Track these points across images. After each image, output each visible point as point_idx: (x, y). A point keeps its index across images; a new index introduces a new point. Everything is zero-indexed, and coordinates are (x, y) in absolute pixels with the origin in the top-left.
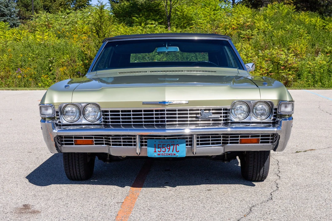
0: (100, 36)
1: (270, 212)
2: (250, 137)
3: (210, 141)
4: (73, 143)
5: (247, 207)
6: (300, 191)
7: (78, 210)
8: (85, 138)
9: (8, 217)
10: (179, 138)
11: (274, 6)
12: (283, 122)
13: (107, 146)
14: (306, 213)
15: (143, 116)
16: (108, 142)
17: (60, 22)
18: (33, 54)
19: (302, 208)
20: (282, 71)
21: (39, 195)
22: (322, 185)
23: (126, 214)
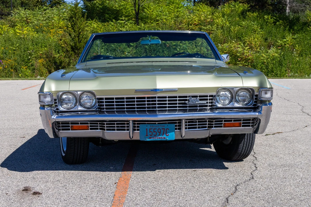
0: (76, 31)
1: (254, 190)
2: (233, 121)
3: (197, 125)
4: (70, 129)
5: (232, 186)
6: (277, 170)
7: (76, 191)
8: (81, 124)
9: (12, 199)
10: (168, 123)
11: (231, 4)
12: (264, 107)
13: (101, 131)
14: (287, 191)
15: (136, 103)
16: (102, 128)
17: (38, 18)
18: (14, 47)
19: (282, 186)
20: (239, 63)
21: (37, 178)
22: (296, 164)
23: (122, 194)
